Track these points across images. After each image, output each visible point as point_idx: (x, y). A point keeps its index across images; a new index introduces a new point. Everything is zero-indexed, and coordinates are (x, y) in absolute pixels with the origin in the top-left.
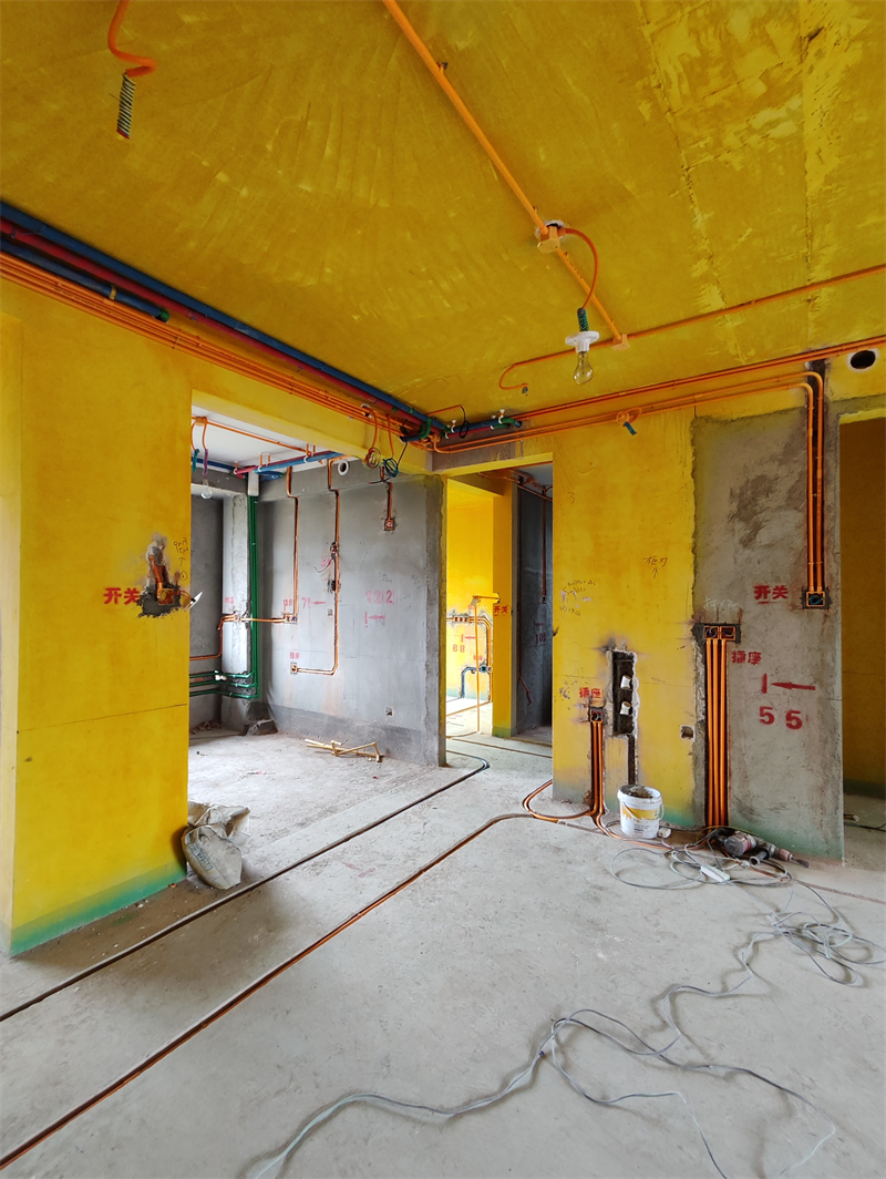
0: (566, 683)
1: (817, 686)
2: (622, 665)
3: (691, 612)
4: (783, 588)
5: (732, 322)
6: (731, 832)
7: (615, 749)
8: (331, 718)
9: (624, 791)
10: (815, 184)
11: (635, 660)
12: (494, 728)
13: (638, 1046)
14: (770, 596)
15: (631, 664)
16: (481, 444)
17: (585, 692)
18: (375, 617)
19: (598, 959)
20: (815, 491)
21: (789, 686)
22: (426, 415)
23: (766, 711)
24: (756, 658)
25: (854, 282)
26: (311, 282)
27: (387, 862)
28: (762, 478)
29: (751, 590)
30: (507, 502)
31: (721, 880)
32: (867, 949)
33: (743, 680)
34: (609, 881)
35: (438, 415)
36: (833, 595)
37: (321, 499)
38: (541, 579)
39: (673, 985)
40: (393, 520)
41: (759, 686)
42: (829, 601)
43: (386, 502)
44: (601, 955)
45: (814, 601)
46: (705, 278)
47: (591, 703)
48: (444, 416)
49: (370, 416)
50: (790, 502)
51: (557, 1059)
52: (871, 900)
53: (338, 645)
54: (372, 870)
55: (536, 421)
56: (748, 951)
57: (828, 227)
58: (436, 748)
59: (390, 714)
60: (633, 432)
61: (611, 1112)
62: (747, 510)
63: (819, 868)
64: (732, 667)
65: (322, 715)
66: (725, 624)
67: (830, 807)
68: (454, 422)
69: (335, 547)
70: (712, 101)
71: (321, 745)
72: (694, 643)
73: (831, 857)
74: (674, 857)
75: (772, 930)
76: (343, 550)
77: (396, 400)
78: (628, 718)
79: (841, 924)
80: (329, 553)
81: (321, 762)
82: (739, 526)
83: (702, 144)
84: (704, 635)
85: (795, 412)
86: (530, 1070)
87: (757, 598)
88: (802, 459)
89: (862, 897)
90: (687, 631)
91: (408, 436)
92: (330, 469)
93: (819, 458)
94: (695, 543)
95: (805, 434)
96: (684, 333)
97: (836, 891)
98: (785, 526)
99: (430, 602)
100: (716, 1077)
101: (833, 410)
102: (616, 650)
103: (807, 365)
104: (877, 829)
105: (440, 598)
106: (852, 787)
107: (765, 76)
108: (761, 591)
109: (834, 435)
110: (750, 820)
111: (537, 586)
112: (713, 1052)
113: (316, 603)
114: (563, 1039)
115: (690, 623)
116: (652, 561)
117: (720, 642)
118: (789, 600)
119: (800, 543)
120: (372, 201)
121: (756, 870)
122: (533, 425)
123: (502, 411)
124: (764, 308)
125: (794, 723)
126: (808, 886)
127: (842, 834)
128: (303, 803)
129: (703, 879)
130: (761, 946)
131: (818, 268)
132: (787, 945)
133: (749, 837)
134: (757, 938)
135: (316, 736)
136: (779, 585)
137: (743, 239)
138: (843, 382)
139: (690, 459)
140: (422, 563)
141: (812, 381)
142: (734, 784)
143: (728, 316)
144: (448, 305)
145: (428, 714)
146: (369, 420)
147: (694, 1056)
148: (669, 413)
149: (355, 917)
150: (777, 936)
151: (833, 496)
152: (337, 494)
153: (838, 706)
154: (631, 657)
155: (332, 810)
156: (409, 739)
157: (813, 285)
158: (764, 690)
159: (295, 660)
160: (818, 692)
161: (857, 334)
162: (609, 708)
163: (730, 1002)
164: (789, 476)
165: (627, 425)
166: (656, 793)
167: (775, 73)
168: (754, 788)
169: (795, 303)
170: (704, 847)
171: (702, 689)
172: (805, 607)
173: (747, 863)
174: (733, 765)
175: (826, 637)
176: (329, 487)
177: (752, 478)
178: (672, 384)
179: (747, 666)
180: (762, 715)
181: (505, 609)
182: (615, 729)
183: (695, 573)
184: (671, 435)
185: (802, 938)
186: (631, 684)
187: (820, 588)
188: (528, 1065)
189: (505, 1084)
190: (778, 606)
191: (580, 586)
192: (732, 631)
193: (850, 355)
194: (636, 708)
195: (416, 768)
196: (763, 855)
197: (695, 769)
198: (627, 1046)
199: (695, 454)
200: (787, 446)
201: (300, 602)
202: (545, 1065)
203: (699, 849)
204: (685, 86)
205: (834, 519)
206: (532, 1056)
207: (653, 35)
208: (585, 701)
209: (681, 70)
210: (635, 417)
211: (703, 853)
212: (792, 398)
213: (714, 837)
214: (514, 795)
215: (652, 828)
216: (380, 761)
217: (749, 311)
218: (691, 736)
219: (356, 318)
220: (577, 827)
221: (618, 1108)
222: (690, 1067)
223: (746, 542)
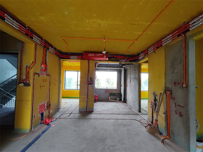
0: (149, 100)
14: (177, 84)
17: (151, 102)
20: (185, 59)
21: (180, 106)
23: (176, 111)
24: (174, 99)
28: (175, 58)
29: (173, 83)
33: (172, 103)
40: (135, 71)
42: (187, 86)
58: (138, 109)
62: (173, 65)
64: (170, 100)
82: (171, 69)
85: (181, 41)
94: (165, 73)
98: (179, 68)
101: (188, 38)
102: (155, 94)
109: (188, 45)
113: (129, 84)
116: (159, 77)
117: (169, 94)
118: (180, 86)
125: (181, 115)
127: (190, 147)
142: (171, 127)
151: (188, 60)
160: (185, 108)
162: (154, 105)
164: (180, 56)
165: (154, 51)
168: (174, 129)
171: (166, 104)
172: (183, 87)
183: (165, 79)
187: (186, 83)
191: (151, 82)
212: (180, 38)
218: (165, 114)
223: (173, 72)
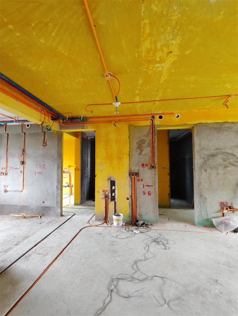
0: (99, 189)
1: (153, 185)
2: (113, 183)
3: (128, 170)
4: (147, 164)
5: (140, 105)
6: (137, 221)
7: (111, 205)
8: (21, 206)
9: (114, 215)
10: (162, 81)
11: (116, 182)
12: (75, 203)
13: (132, 279)
14: (145, 166)
15: (115, 183)
16: (75, 124)
17: (104, 191)
18: (39, 173)
19: (118, 260)
20: (153, 144)
21: (148, 186)
22: (60, 114)
23: (144, 192)
24: (142, 180)
25: (162, 102)
26: (34, 68)
27: (52, 249)
28: (143, 140)
29: (141, 165)
30: (79, 140)
31: (138, 233)
32: (167, 241)
33: (139, 185)
34: (115, 239)
35: (63, 114)
36: (156, 166)
37: (19, 135)
38: (87, 161)
39: (135, 261)
40: (46, 143)
41: (143, 187)
42: (155, 167)
43: (43, 137)
44: (118, 259)
45: (153, 167)
46: (137, 94)
47: (105, 193)
48: (65, 115)
49: (42, 112)
50: (148, 146)
51: (115, 290)
52: (165, 230)
53: (24, 182)
54: (47, 253)
55: (90, 120)
56: (147, 248)
57: (161, 90)
58: (60, 211)
59: (44, 202)
60: (116, 126)
61: (131, 298)
62: (140, 147)
63: (154, 225)
64: (137, 182)
65: (17, 206)
66: (136, 173)
67: (156, 212)
68: (68, 117)
69: (24, 151)
70: (150, 59)
71: (17, 216)
72: (129, 177)
73: (156, 222)
74: (127, 229)
75: (150, 241)
76: (27, 151)
77: (52, 108)
78: (114, 197)
79: (162, 237)
80: (21, 153)
81: (18, 221)
82: (138, 150)
83: (145, 66)
84: (131, 175)
85: (149, 126)
86: (110, 296)
87: (142, 166)
88: (150, 136)
89: (163, 230)
90: (128, 174)
91: (53, 119)
92: (23, 126)
93: (153, 136)
94: (129, 154)
95: (151, 131)
96: (130, 105)
97: (159, 230)
98: (147, 150)
99: (58, 168)
100: (149, 280)
101: (156, 127)
102: (111, 180)
103: (151, 116)
104: (162, 215)
105: (61, 167)
106: (160, 207)
107: (160, 57)
108: (143, 165)
109: (156, 132)
110: (141, 217)
111: (86, 163)
112: (147, 274)
113: (16, 169)
114: (115, 284)
115: (128, 172)
116: (120, 158)
117: (134, 177)
118: (148, 167)
119: (150, 154)
120: (63, 52)
121: (144, 229)
122: (90, 121)
123: (82, 116)
124: (147, 103)
125: (149, 194)
126: (154, 230)
127: (158, 217)
128: (15, 237)
129: (134, 233)
130: (149, 246)
131: (158, 97)
132: (154, 244)
133: (142, 221)
134: (148, 244)
135: (15, 213)
136: (146, 164)
137: (146, 88)
138: (157, 121)
139: (128, 134)
140: (55, 156)
141: (152, 120)
142: (138, 209)
143: (139, 103)
144: (76, 86)
145: (57, 201)
146: (42, 113)
147: (144, 276)
148: (124, 123)
149: (45, 270)
150: (151, 243)
151: (156, 145)
152: (25, 133)
153: (157, 189)
154: (115, 181)
155: (27, 237)
156: (51, 210)
157: (156, 101)
158: (144, 187)
159: (6, 188)
160: (154, 187)
161: (160, 112)
162: (110, 194)
163: (147, 261)
164: (148, 140)
165: (114, 124)
166: (121, 215)
167: (162, 57)
168: (142, 210)
169: (152, 103)
170: (133, 225)
171: (131, 188)
172: (151, 169)
173: (142, 227)
174: (138, 205)
175: (155, 175)
176: (22, 131)
177: (141, 140)
178: (124, 116)
179: (140, 182)
180: (143, 193)
181: (78, 169)
182: (111, 200)
183: (129, 161)
184: (124, 127)
185: (156, 241)
186: (115, 188)
187: (154, 164)
188: (109, 295)
189: (104, 303)
190: (146, 168)
191: (102, 163)
192: (137, 174)
193: (159, 116)
194: (116, 194)
195: (53, 218)
196: (144, 225)
197: (130, 207)
198: (130, 280)
199: (129, 133)
200: (148, 133)
201: (9, 169)
202: (113, 293)
203: (132, 226)
204: (146, 53)
205: (156, 150)
206: (109, 292)
207: (143, 40)
208: (104, 193)
209: (146, 50)
210: (116, 122)
211: (133, 227)
212: (148, 123)
213: (135, 223)
214: (85, 221)
215: (121, 223)
216: (41, 218)
217: (143, 103)
218: (129, 199)
219: (46, 83)
220: (103, 227)
221: (132, 297)
222: (144, 280)
223: (140, 154)
